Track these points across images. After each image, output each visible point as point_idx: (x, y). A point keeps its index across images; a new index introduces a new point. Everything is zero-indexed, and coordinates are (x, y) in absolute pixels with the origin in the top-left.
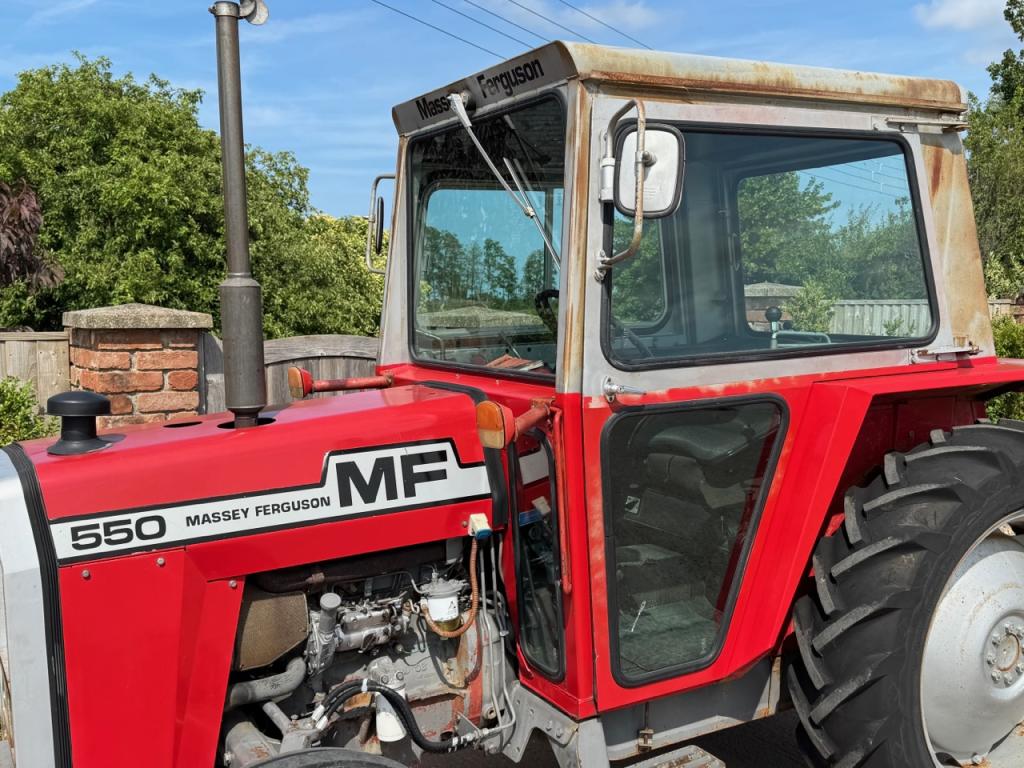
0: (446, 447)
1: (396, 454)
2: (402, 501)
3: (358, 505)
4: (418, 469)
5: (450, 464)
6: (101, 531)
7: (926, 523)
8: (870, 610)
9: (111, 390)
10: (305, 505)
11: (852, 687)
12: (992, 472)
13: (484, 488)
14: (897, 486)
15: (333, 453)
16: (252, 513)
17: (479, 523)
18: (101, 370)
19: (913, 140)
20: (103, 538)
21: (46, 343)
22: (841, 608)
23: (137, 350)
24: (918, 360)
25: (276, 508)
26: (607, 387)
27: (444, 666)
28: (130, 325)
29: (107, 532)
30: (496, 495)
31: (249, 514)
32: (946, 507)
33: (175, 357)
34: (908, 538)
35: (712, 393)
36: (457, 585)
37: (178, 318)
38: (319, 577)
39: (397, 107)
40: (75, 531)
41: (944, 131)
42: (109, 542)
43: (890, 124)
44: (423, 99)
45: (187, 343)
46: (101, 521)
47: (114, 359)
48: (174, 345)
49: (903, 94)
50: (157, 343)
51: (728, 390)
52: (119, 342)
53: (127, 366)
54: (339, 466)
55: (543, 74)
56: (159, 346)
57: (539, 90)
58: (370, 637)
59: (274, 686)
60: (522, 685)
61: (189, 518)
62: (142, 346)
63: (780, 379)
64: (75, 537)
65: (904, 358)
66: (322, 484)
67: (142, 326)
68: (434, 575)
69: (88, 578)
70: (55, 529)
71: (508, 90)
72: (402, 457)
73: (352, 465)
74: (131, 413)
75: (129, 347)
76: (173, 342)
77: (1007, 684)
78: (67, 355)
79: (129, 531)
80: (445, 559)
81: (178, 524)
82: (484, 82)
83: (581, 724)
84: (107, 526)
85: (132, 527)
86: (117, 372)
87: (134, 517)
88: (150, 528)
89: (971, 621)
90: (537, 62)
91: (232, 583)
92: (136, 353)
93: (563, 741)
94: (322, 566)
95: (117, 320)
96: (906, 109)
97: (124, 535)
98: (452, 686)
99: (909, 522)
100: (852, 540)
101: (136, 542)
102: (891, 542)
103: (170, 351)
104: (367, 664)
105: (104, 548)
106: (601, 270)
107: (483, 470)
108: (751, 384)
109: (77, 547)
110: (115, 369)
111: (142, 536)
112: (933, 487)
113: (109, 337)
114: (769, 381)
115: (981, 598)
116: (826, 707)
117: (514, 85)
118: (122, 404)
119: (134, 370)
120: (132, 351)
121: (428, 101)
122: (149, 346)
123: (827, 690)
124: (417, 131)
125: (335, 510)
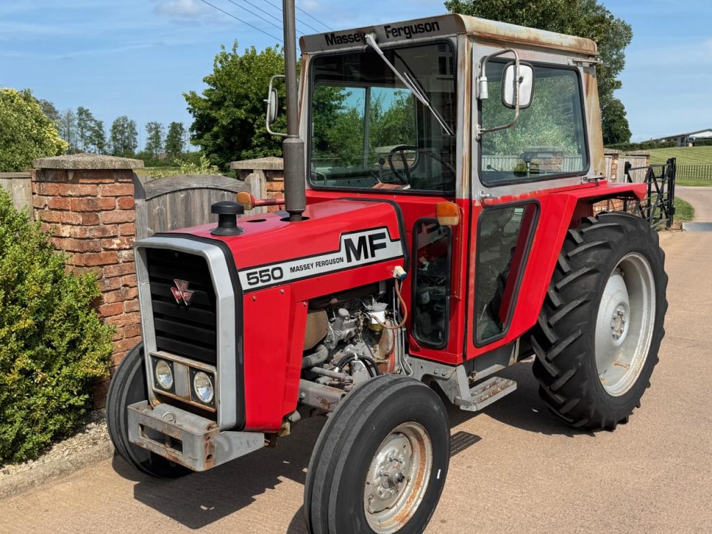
0: (384, 230)
1: (366, 234)
2: (371, 259)
3: (354, 262)
4: (375, 242)
5: (387, 240)
6: (258, 275)
7: (598, 260)
8: (580, 302)
9: (88, 209)
10: (333, 261)
11: (571, 339)
12: (621, 235)
13: (400, 253)
14: (582, 244)
15: (343, 234)
16: (314, 265)
17: (399, 271)
18: (81, 196)
19: (581, 69)
20: (260, 279)
21: (17, 180)
22: (564, 303)
23: (101, 183)
24: (584, 182)
25: (324, 263)
26: (482, 195)
27: (372, 349)
28: (99, 167)
29: (261, 276)
30: (406, 256)
31: (313, 266)
32: (606, 252)
33: (122, 188)
34: (593, 267)
35: (516, 199)
36: (385, 305)
37: (125, 163)
38: (334, 301)
39: (306, 37)
40: (248, 275)
41: (590, 65)
42: (263, 281)
43: (574, 62)
44: (333, 34)
45: (128, 178)
46: (258, 270)
47: (88, 189)
48: (120, 180)
49: (576, 46)
50: (112, 178)
51: (521, 197)
52: (91, 178)
53: (95, 194)
54: (345, 240)
55: (438, 29)
56: (113, 181)
57: (434, 38)
58: (350, 333)
59: (319, 358)
60: (411, 356)
61: (291, 268)
62: (104, 181)
63: (538, 191)
64: (249, 279)
65: (577, 181)
66: (339, 251)
67: (106, 168)
68: (373, 300)
69: (254, 300)
70: (240, 273)
71: (408, 36)
72: (369, 236)
73: (350, 240)
74: (98, 225)
75: (96, 181)
76: (120, 178)
77: (618, 338)
78: (30, 188)
79: (268, 275)
80: (378, 292)
81: (288, 271)
82: (389, 29)
83: (458, 367)
84: (261, 272)
85: (270, 273)
86: (89, 198)
87: (270, 268)
88: (277, 273)
89: (606, 308)
90: (436, 23)
91: (305, 303)
92: (100, 185)
93: (447, 377)
94: (335, 295)
95: (92, 163)
96: (577, 54)
97: (267, 278)
98: (378, 359)
99: (590, 260)
100: (565, 270)
101: (272, 281)
102: (586, 270)
103: (118, 184)
104: (343, 349)
105: (260, 284)
106: (479, 135)
107: (400, 242)
108: (529, 194)
109: (250, 284)
110: (89, 195)
111: (275, 278)
112: (601, 242)
113: (85, 175)
114: (535, 192)
115: (609, 297)
116: (556, 351)
117: (414, 33)
118: (94, 218)
119: (99, 196)
120: (98, 184)
121: (336, 36)
122: (107, 181)
123: (557, 344)
124: (320, 52)
125: (345, 264)
